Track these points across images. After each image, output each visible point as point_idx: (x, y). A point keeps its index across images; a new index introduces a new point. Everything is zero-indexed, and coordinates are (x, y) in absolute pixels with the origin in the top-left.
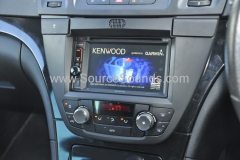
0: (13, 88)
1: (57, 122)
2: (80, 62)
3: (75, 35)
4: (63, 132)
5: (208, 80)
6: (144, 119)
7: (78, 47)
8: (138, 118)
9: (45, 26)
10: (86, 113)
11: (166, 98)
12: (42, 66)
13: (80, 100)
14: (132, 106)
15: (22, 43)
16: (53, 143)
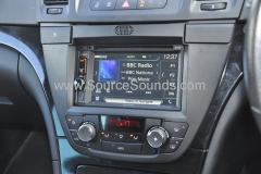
0: (11, 104)
1: (60, 140)
2: (84, 74)
3: (78, 44)
4: (66, 151)
5: (225, 90)
6: (156, 135)
7: (82, 58)
8: (149, 134)
9: (45, 35)
10: (91, 129)
11: (180, 111)
12: (42, 79)
13: (84, 115)
14: (142, 120)
15: (19, 53)
16: (55, 163)
